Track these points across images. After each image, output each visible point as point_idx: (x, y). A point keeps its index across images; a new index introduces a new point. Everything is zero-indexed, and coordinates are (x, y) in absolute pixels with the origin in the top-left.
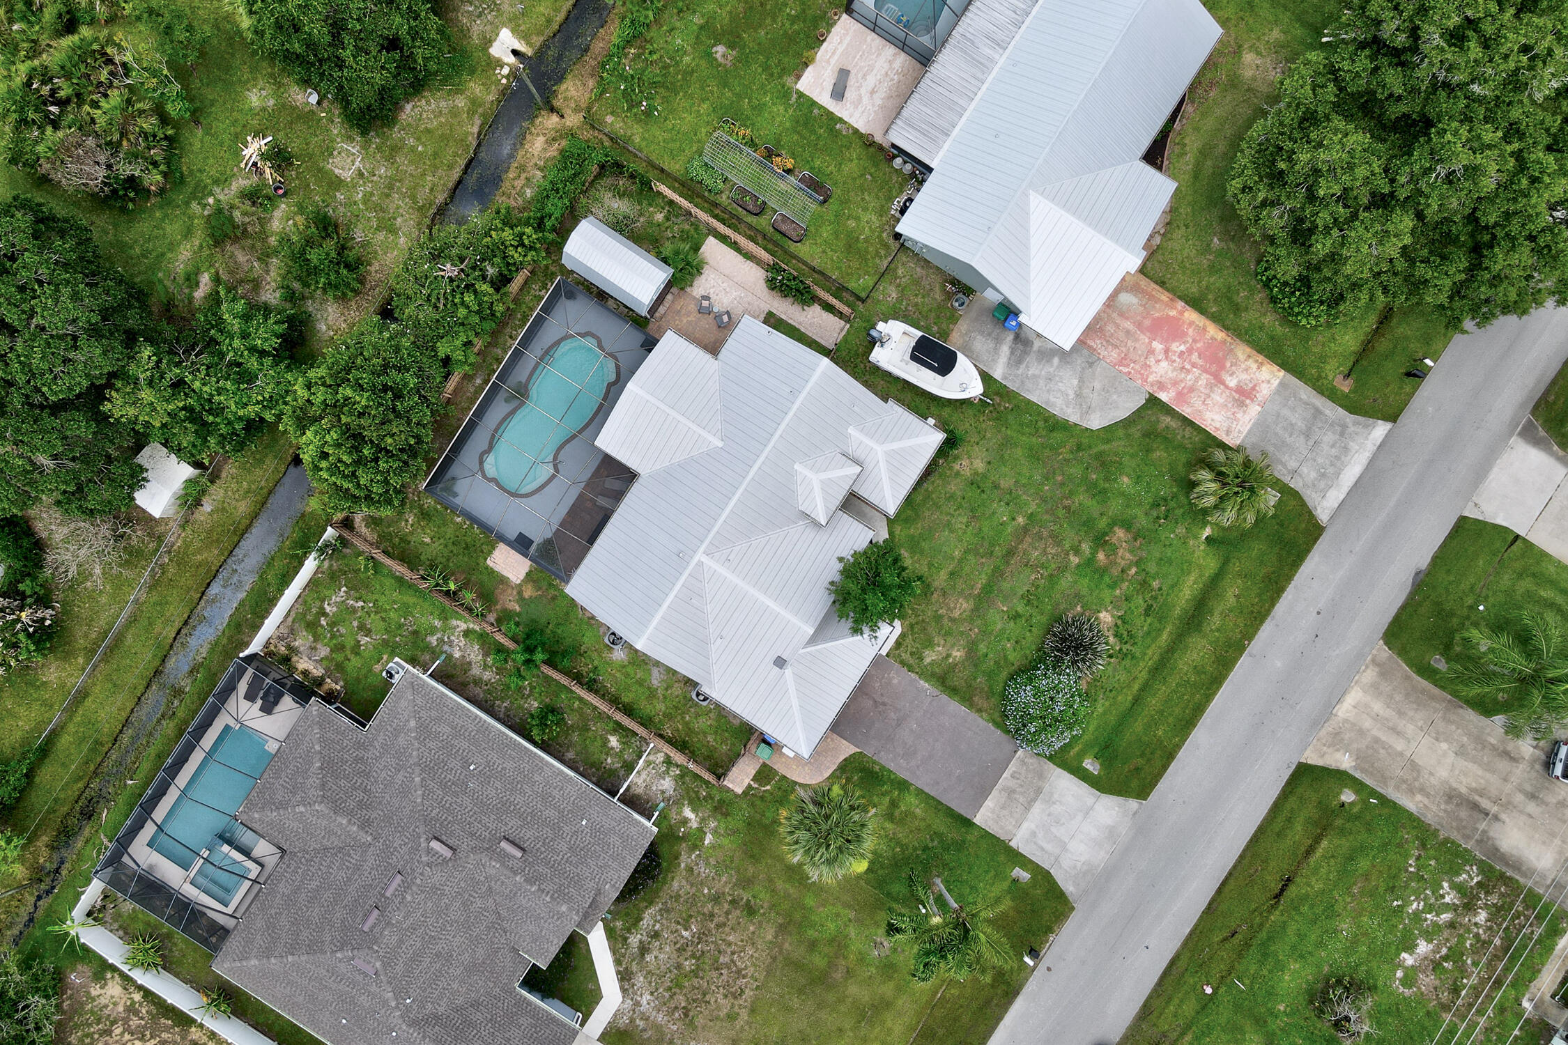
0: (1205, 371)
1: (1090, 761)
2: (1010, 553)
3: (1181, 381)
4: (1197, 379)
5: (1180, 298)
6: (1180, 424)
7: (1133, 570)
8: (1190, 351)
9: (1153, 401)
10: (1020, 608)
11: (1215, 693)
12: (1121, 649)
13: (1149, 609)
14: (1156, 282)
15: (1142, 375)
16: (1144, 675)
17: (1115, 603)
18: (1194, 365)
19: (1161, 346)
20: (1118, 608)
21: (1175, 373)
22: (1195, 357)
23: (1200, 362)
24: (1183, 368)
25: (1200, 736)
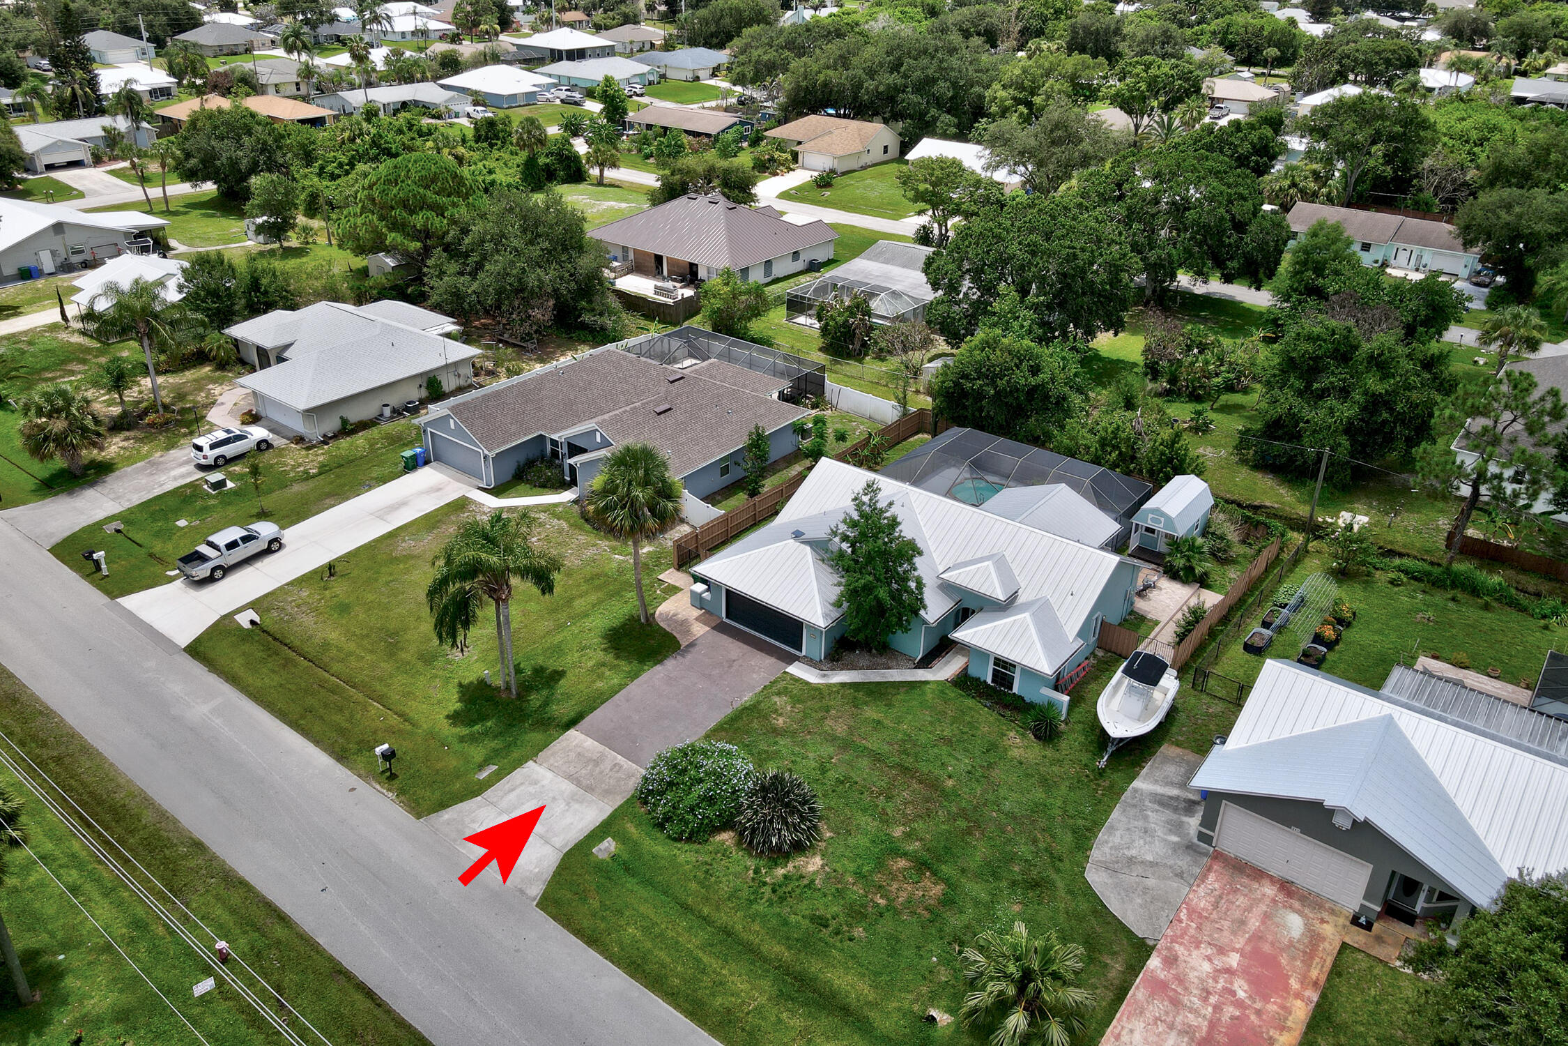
0: (1213, 1025)
1: (612, 849)
2: (905, 770)
3: (1186, 989)
4: (1196, 1012)
5: (1323, 996)
6: (1116, 982)
7: (882, 902)
8: (1239, 1004)
9: (1143, 949)
10: (832, 775)
11: (677, 1007)
12: (765, 884)
13: (822, 922)
14: (1334, 966)
15: (1182, 936)
16: (722, 918)
17: (834, 877)
18: (1217, 1008)
19: (1235, 965)
20: (828, 878)
21: (1196, 981)
22: (1230, 1011)
23: (1225, 1018)
24: (1209, 993)
25: (615, 980)
